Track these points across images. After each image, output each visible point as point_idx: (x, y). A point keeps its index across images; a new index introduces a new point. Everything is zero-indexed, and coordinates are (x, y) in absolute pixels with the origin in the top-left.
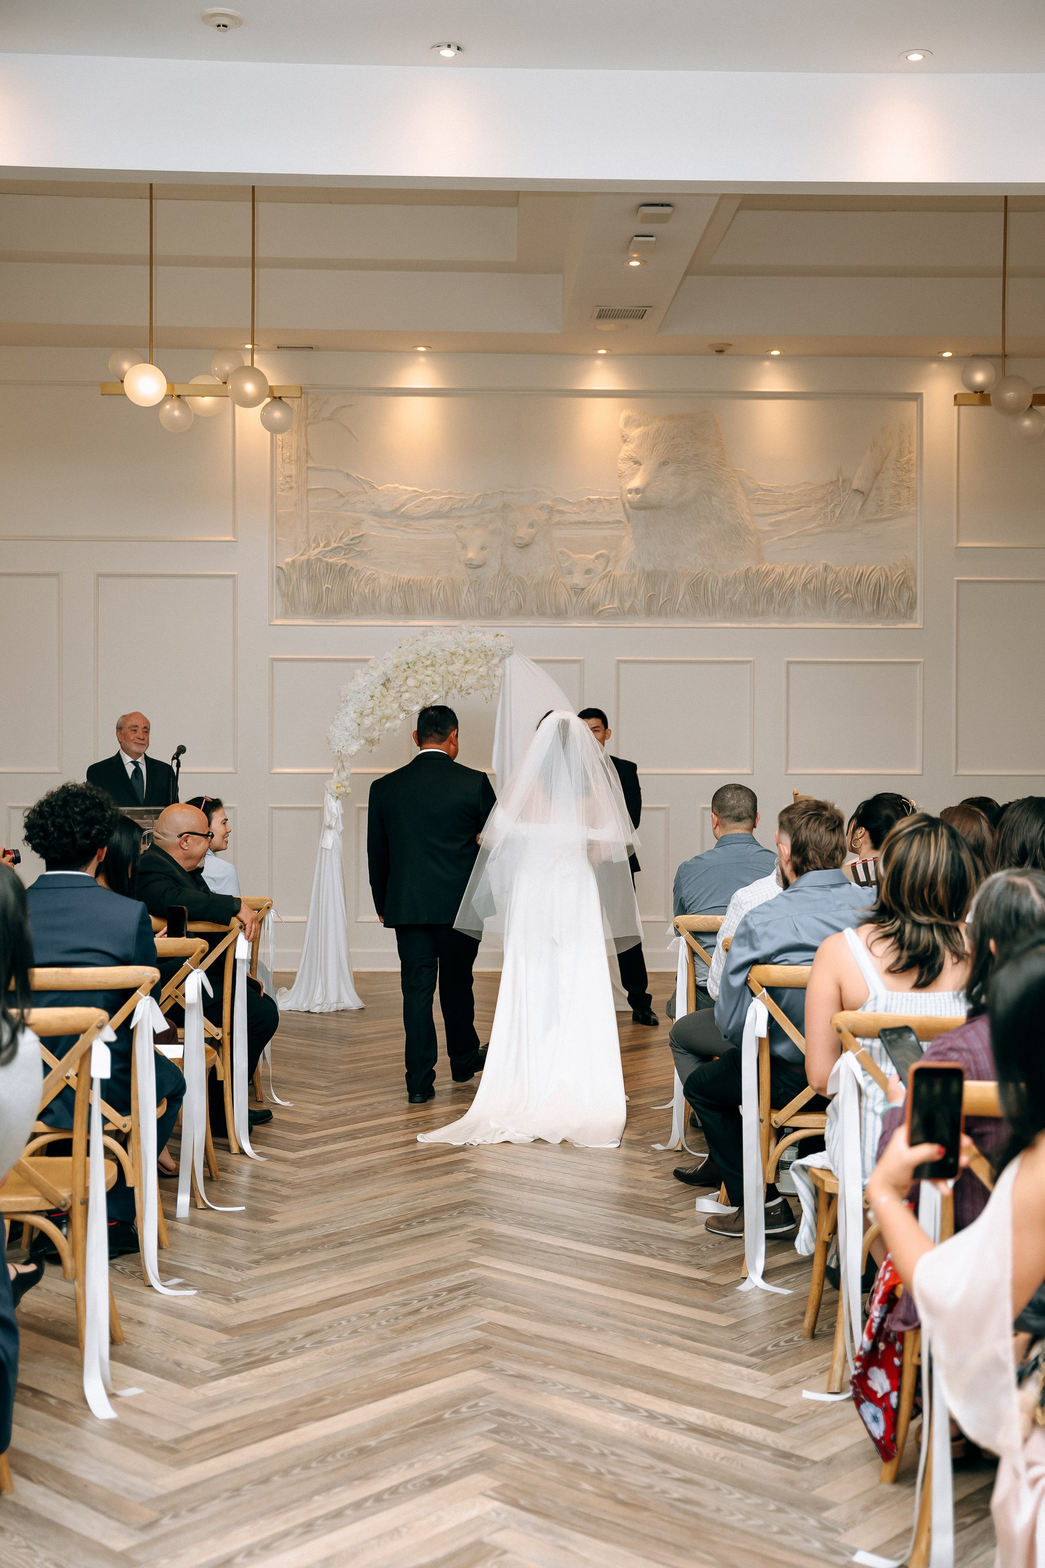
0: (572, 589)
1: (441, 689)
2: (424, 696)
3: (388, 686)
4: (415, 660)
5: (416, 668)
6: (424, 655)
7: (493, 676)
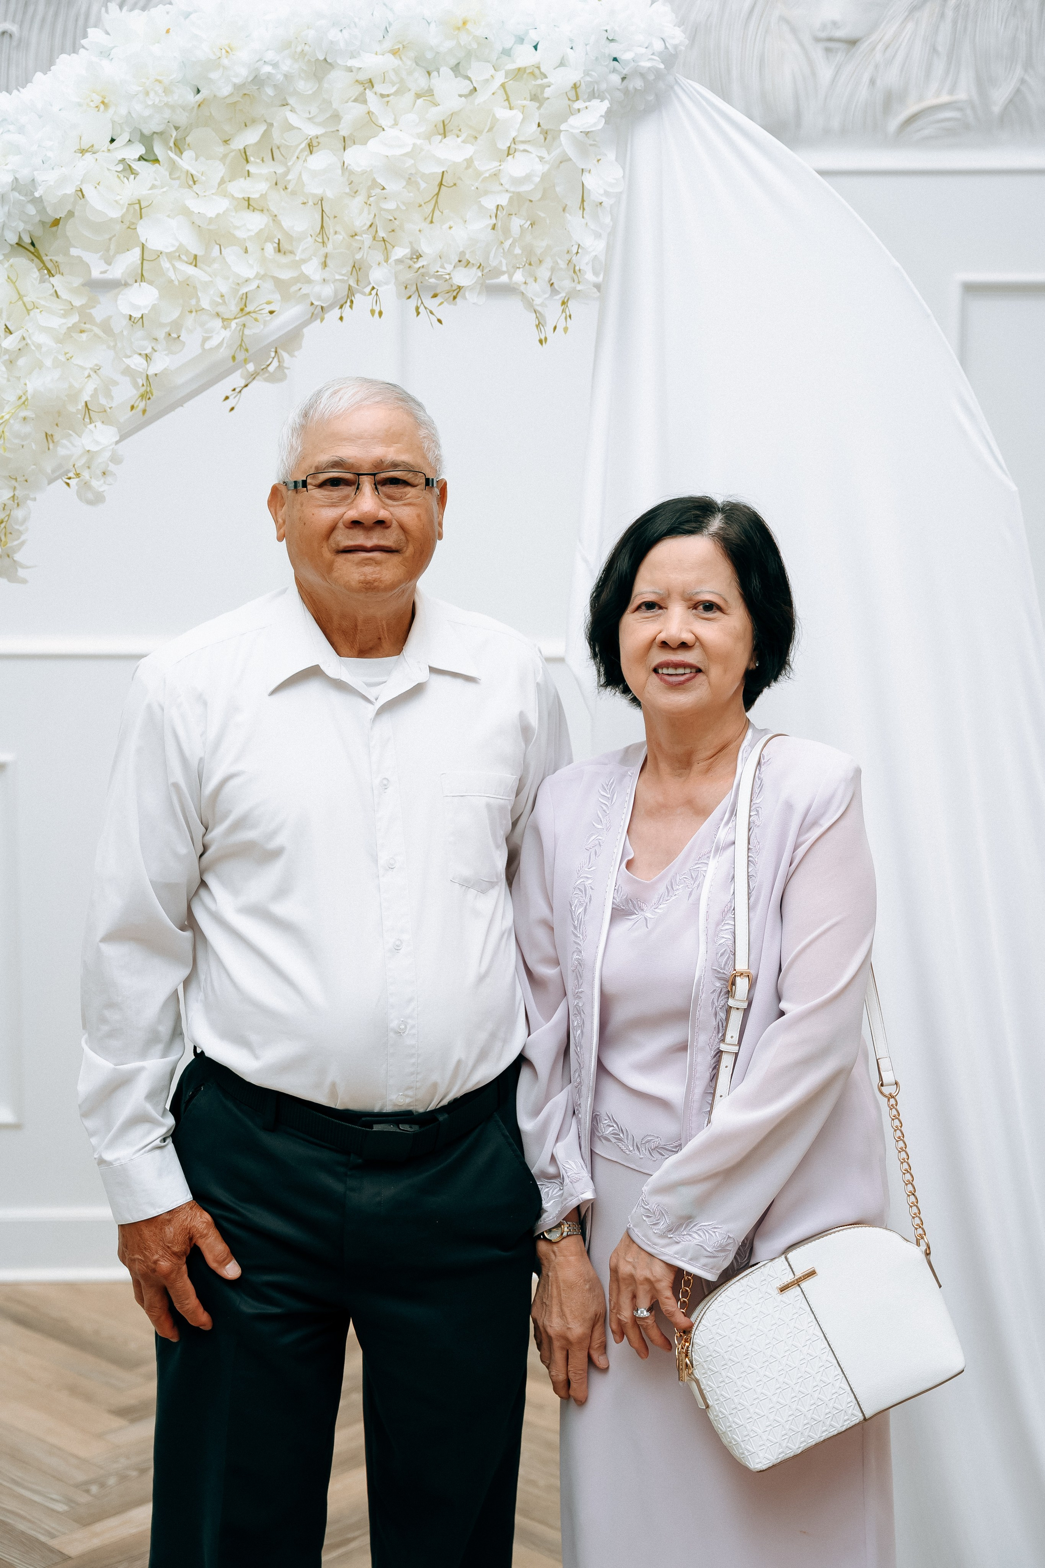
0: (817, 40)
1: (312, 269)
2: (233, 308)
3: (51, 252)
4: (182, 119)
5: (187, 162)
6: (226, 90)
7: (573, 202)
